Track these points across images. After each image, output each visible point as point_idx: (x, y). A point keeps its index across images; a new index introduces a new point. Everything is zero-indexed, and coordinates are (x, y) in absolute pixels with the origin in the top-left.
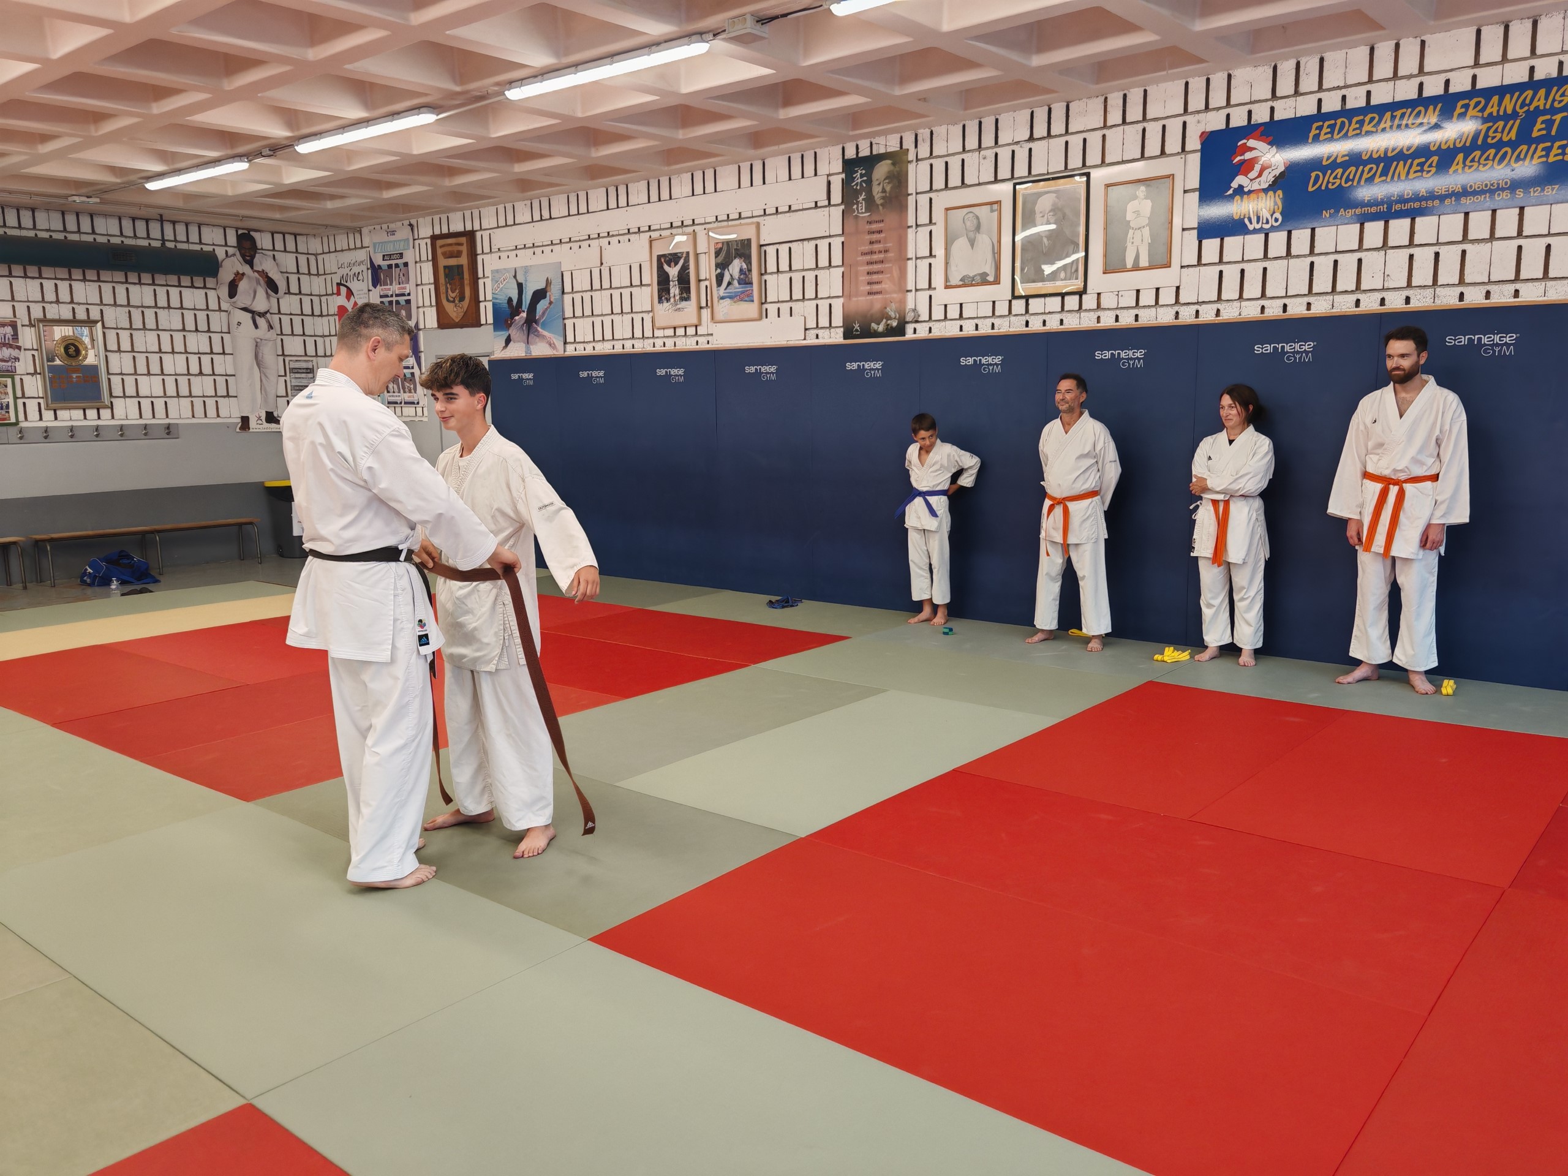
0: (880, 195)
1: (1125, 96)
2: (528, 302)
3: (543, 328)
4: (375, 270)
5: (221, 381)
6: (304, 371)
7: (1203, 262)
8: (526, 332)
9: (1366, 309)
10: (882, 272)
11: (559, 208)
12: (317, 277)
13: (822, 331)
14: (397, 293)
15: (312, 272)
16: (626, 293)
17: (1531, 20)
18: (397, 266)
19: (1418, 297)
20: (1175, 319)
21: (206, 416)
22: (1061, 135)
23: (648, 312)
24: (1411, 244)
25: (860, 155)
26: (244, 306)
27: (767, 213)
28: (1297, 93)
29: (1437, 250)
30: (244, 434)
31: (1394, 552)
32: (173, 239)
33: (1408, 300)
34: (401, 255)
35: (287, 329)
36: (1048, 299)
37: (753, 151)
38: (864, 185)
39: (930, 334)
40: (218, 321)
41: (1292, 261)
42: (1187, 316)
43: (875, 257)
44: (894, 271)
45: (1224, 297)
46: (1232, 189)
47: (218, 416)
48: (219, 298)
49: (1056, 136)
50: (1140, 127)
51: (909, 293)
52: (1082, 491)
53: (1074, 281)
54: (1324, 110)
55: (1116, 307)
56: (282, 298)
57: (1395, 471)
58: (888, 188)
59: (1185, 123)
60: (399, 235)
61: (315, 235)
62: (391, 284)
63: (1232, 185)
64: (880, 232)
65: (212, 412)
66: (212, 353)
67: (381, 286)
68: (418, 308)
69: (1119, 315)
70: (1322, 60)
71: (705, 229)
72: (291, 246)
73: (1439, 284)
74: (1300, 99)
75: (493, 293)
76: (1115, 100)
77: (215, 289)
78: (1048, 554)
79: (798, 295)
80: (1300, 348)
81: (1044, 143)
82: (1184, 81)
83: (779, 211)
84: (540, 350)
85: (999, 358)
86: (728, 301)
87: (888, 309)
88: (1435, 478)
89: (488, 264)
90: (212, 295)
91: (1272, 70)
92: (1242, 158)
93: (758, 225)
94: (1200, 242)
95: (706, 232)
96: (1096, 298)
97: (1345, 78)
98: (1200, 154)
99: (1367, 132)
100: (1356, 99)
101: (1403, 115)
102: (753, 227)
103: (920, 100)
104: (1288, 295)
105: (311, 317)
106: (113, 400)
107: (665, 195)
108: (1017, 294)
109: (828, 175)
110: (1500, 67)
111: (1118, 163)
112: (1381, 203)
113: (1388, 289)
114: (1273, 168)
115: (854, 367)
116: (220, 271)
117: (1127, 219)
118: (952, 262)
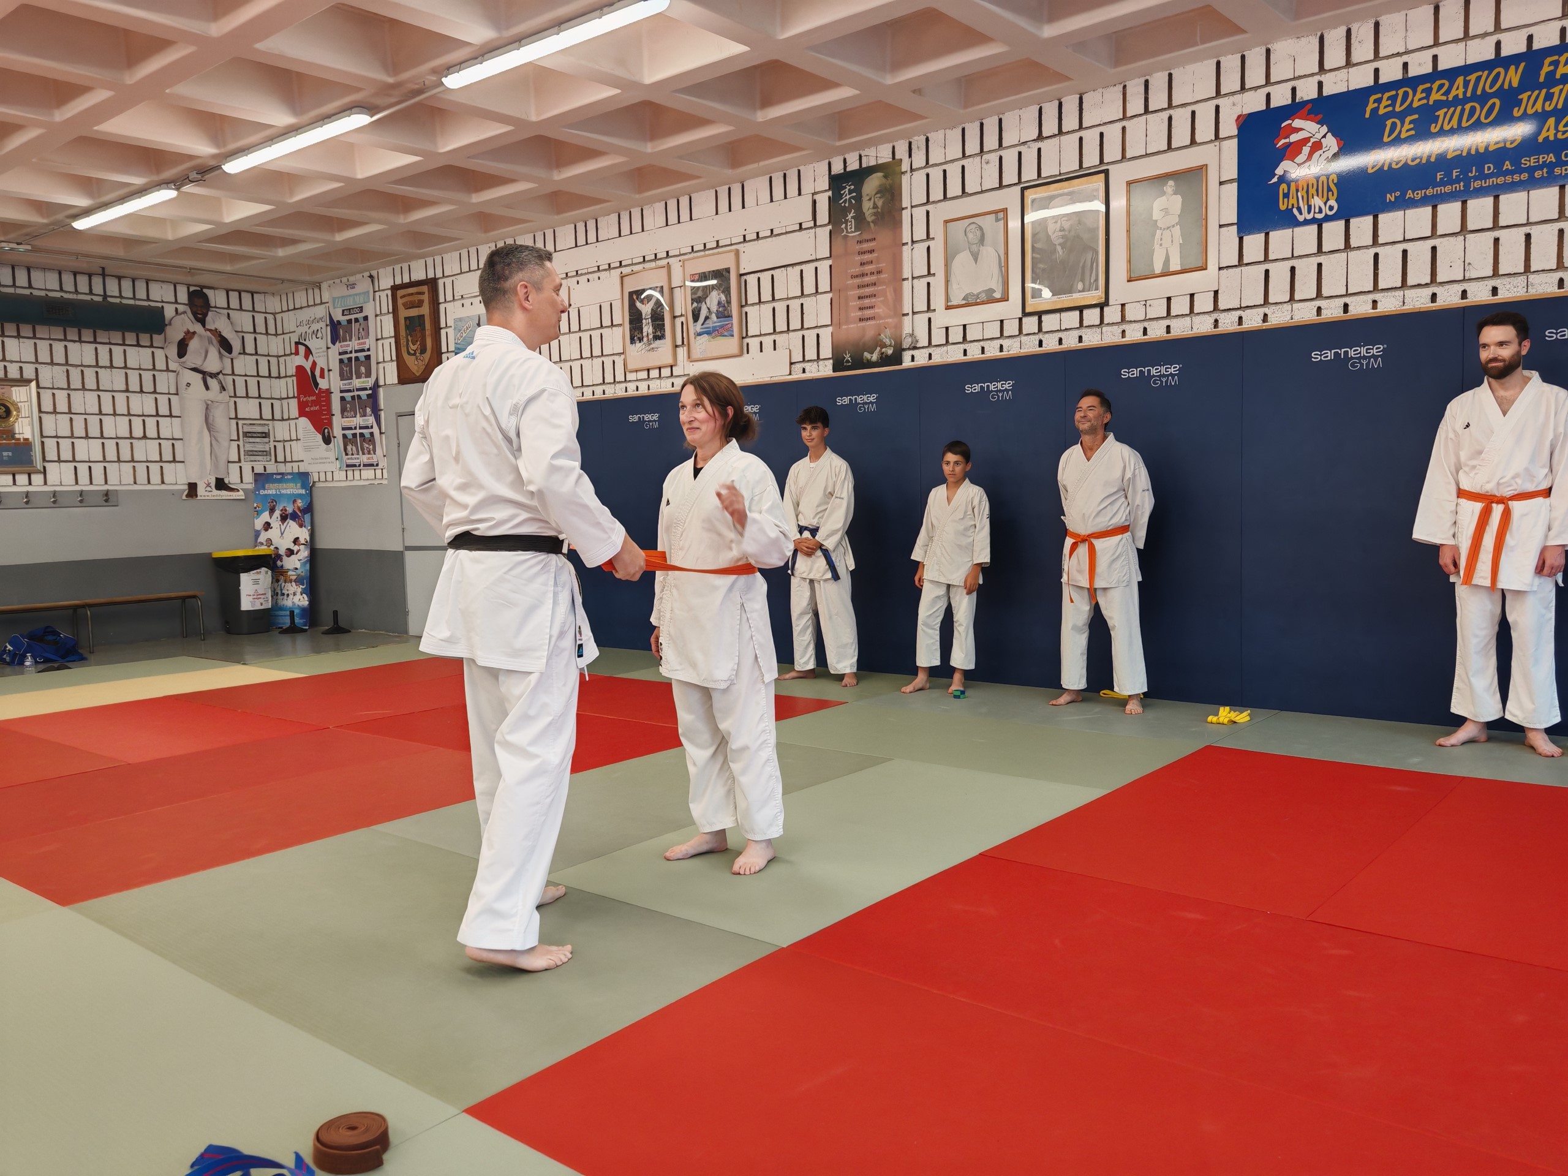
0: (871, 211)
4: (334, 326)
6: (259, 435)
7: (1246, 261)
9: (1445, 303)
10: (875, 295)
12: (274, 337)
13: (810, 364)
14: (356, 349)
15: (269, 332)
16: (596, 335)
19: (1508, 286)
20: (1215, 328)
21: (149, 482)
22: (1073, 131)
23: (619, 354)
24: (1496, 226)
25: (848, 169)
26: (194, 366)
27: (747, 239)
28: (1349, 64)
29: (1528, 231)
30: (192, 501)
31: (1502, 584)
32: (118, 295)
33: (1495, 291)
35: (241, 392)
36: (1064, 314)
37: (730, 171)
38: (853, 202)
39: (931, 361)
40: (165, 382)
41: (1352, 254)
42: (1228, 324)
43: (868, 279)
44: (888, 294)
45: (1271, 300)
46: (1277, 177)
47: (163, 482)
48: (167, 357)
49: (1068, 133)
50: (1165, 115)
51: (905, 317)
52: (1110, 526)
53: (1094, 293)
54: (1382, 80)
55: (1143, 318)
56: (236, 358)
57: (1497, 485)
58: (880, 203)
59: (1217, 108)
60: (359, 289)
61: (274, 294)
62: (350, 340)
63: (1276, 172)
64: (872, 251)
65: (155, 478)
66: (157, 415)
67: (340, 342)
68: (378, 363)
69: (1147, 327)
70: (1377, 25)
71: (680, 261)
72: (247, 304)
73: (1532, 270)
74: (1352, 70)
75: (456, 343)
76: (1135, 89)
77: (163, 348)
78: (1073, 604)
79: (781, 326)
80: (1367, 353)
81: (1056, 140)
82: (1216, 60)
83: (760, 236)
85: (1009, 384)
87: (882, 335)
88: (1547, 493)
89: (451, 313)
90: (160, 354)
91: (1318, 40)
92: (1288, 140)
93: (737, 252)
94: (1241, 239)
95: (681, 263)
96: (1120, 309)
97: (1406, 42)
98: (1237, 139)
99: (1435, 101)
100: (1420, 66)
101: (1479, 79)
102: (732, 255)
103: (914, 92)
104: (1349, 293)
105: (268, 379)
106: (46, 464)
107: (637, 227)
108: (1028, 310)
109: (813, 194)
111: (1141, 156)
112: (1458, 181)
113: (1470, 280)
114: (1324, 150)
115: (845, 402)
116: (168, 329)
117: (1154, 219)
118: (953, 280)
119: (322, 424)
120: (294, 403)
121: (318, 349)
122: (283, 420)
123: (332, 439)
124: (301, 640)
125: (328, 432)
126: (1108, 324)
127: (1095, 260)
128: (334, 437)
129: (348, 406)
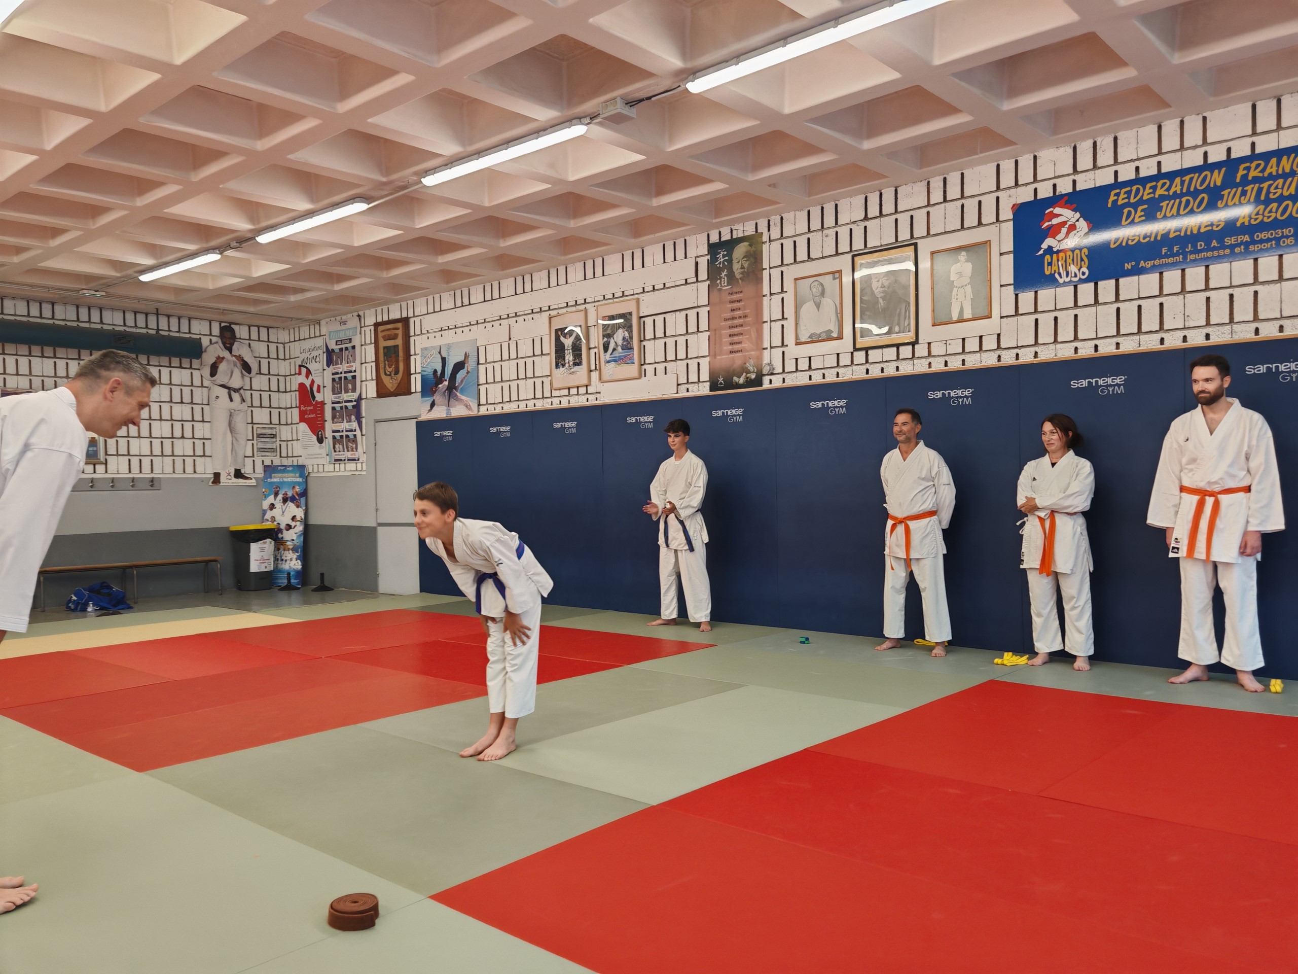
0: (740, 271)
1: (945, 179)
2: (450, 372)
3: (462, 393)
4: (330, 353)
5: (199, 443)
6: (269, 436)
7: (1020, 312)
8: (447, 397)
9: (1170, 346)
11: (477, 296)
12: (283, 361)
13: (692, 385)
15: (280, 357)
16: (529, 361)
18: (347, 349)
19: (1217, 333)
20: (998, 362)
21: (184, 472)
22: (891, 214)
23: (547, 376)
24: (1207, 288)
25: (722, 240)
26: (222, 383)
27: (645, 291)
28: (1095, 167)
29: (1231, 292)
30: (216, 487)
31: (1214, 558)
32: (167, 329)
33: (1208, 337)
34: (350, 340)
35: (256, 403)
36: (884, 350)
37: (633, 240)
38: (726, 264)
39: (784, 384)
40: (200, 395)
41: (1100, 308)
42: (1008, 359)
43: (736, 322)
44: (752, 333)
45: (1040, 341)
46: (1042, 250)
47: (195, 472)
48: (202, 376)
49: (887, 215)
50: (959, 203)
51: (765, 351)
52: (920, 511)
53: (907, 334)
54: (1119, 180)
55: (944, 354)
57: (1209, 483)
58: (746, 265)
59: (998, 198)
60: (350, 325)
61: (284, 328)
62: (341, 364)
63: (1042, 246)
64: (739, 301)
65: (189, 469)
66: (193, 420)
67: (333, 365)
68: (362, 381)
69: (948, 360)
70: (1116, 139)
71: (594, 306)
72: (264, 336)
73: (1235, 321)
74: (1097, 172)
75: (421, 367)
76: (936, 183)
77: (199, 369)
78: (892, 569)
79: (671, 356)
80: (1112, 382)
81: (877, 221)
82: (996, 164)
83: (656, 288)
84: (458, 411)
85: (843, 402)
86: (613, 364)
87: (747, 364)
88: (1248, 489)
89: (418, 344)
90: (196, 374)
91: (1072, 149)
92: (1050, 223)
93: (638, 300)
94: (1017, 295)
95: (595, 308)
96: (927, 347)
97: (1137, 152)
98: (1012, 222)
99: (1159, 195)
100: (1148, 169)
101: (1192, 179)
102: (634, 302)
103: (770, 185)
104: (1098, 337)
105: (277, 393)
106: (108, 457)
107: (562, 280)
108: (858, 346)
109: (696, 258)
110: (1275, 134)
111: (941, 234)
112: (1177, 254)
113: (1189, 328)
114: (1078, 230)
115: (719, 414)
116: (204, 355)
117: (951, 279)
118: (801, 323)
119: (317, 428)
120: (296, 412)
122: (287, 424)
123: (324, 439)
124: (295, 595)
125: (322, 434)
126: (918, 358)
127: (908, 310)
128: (326, 438)
129: (338, 414)
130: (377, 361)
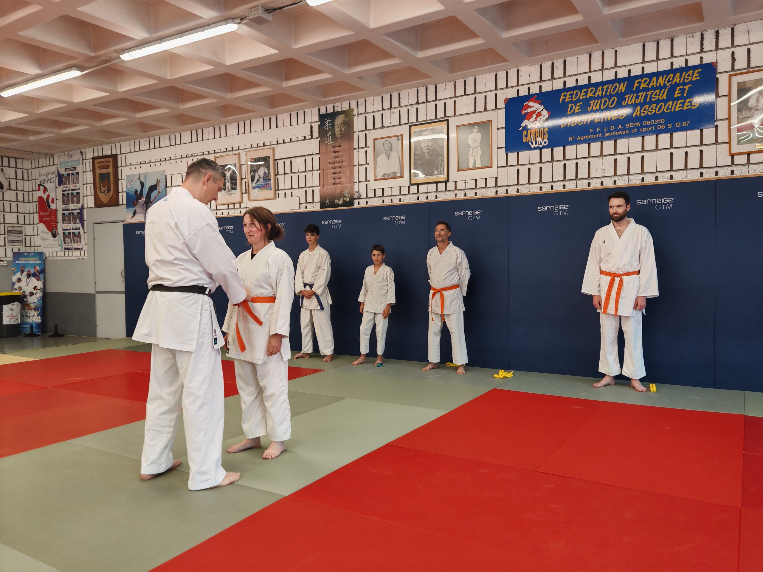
0: (339, 132)
1: (465, 81)
2: (146, 192)
6: (16, 232)
7: (509, 164)
8: (145, 209)
9: (594, 187)
11: (165, 142)
12: (27, 181)
13: (309, 204)
14: (72, 189)
15: (25, 178)
17: (670, 39)
18: (73, 174)
19: (620, 180)
20: (496, 194)
22: (433, 101)
24: (615, 153)
25: (328, 112)
27: (279, 143)
28: (553, 78)
29: (629, 156)
31: (620, 313)
33: (615, 182)
34: (75, 168)
35: (7, 209)
36: (429, 185)
37: (270, 109)
38: (331, 128)
39: (367, 205)
41: (554, 163)
42: (502, 193)
43: (337, 165)
44: (347, 172)
45: (520, 183)
46: (522, 127)
49: (430, 101)
50: (473, 96)
51: (355, 184)
52: (450, 285)
53: (442, 176)
54: (567, 87)
55: (464, 188)
57: (617, 269)
58: (343, 129)
59: (496, 95)
60: (74, 158)
61: (27, 159)
63: (522, 125)
64: (339, 152)
67: (63, 185)
68: (84, 196)
69: (466, 192)
70: (565, 61)
72: (13, 164)
73: (631, 173)
74: (554, 81)
75: (126, 188)
76: (460, 83)
78: (433, 320)
79: (295, 185)
80: (561, 208)
81: (424, 105)
82: (495, 73)
83: (285, 141)
85: (404, 217)
86: (257, 189)
87: (344, 192)
88: (638, 272)
89: (124, 172)
91: (539, 67)
92: (526, 111)
93: (274, 149)
94: (507, 154)
95: (245, 153)
96: (454, 184)
97: (577, 70)
98: (504, 110)
99: (589, 97)
100: (583, 81)
101: (608, 88)
102: (271, 150)
103: (359, 77)
104: (553, 181)
105: (23, 203)
107: (223, 134)
108: (412, 182)
109: (311, 123)
110: (656, 63)
111: (463, 115)
112: (599, 133)
113: (605, 177)
114: (542, 116)
115: (326, 223)
117: (469, 143)
118: (378, 167)
119: (52, 227)
120: (36, 216)
121: (51, 188)
122: (30, 224)
123: (57, 235)
124: (36, 340)
125: (55, 231)
126: (449, 190)
127: (443, 161)
128: (58, 234)
129: (66, 218)
130: (94, 183)
